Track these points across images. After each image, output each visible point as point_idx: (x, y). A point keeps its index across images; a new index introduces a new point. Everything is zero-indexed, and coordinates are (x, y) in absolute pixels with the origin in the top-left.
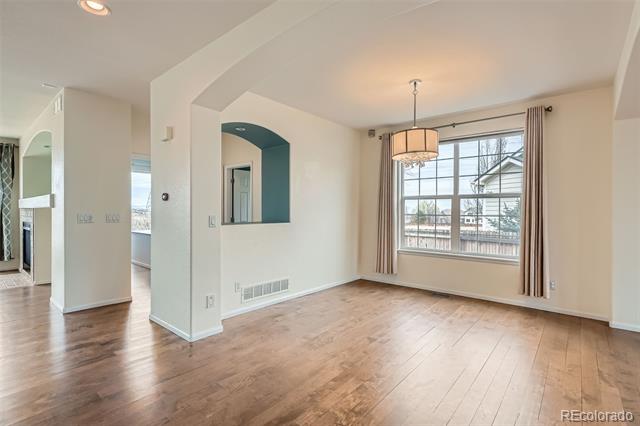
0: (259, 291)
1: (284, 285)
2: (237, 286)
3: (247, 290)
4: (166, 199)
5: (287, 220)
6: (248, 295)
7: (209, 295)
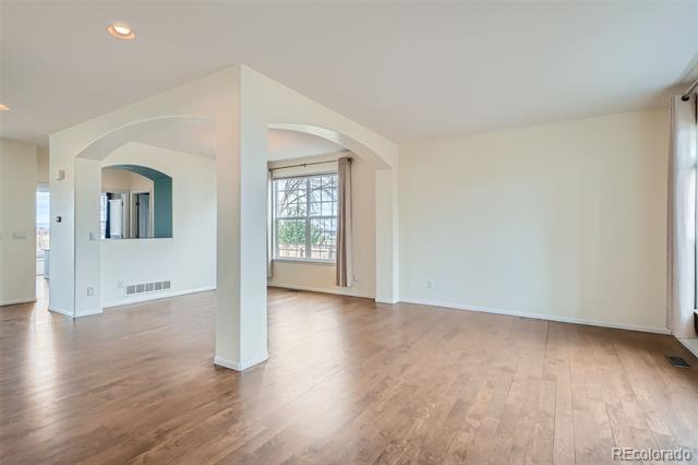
0: (140, 289)
1: (167, 285)
2: (120, 284)
3: (129, 288)
4: (60, 221)
5: (171, 236)
6: (131, 290)
7: (90, 286)
